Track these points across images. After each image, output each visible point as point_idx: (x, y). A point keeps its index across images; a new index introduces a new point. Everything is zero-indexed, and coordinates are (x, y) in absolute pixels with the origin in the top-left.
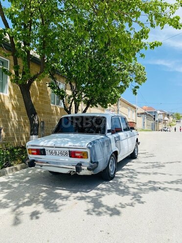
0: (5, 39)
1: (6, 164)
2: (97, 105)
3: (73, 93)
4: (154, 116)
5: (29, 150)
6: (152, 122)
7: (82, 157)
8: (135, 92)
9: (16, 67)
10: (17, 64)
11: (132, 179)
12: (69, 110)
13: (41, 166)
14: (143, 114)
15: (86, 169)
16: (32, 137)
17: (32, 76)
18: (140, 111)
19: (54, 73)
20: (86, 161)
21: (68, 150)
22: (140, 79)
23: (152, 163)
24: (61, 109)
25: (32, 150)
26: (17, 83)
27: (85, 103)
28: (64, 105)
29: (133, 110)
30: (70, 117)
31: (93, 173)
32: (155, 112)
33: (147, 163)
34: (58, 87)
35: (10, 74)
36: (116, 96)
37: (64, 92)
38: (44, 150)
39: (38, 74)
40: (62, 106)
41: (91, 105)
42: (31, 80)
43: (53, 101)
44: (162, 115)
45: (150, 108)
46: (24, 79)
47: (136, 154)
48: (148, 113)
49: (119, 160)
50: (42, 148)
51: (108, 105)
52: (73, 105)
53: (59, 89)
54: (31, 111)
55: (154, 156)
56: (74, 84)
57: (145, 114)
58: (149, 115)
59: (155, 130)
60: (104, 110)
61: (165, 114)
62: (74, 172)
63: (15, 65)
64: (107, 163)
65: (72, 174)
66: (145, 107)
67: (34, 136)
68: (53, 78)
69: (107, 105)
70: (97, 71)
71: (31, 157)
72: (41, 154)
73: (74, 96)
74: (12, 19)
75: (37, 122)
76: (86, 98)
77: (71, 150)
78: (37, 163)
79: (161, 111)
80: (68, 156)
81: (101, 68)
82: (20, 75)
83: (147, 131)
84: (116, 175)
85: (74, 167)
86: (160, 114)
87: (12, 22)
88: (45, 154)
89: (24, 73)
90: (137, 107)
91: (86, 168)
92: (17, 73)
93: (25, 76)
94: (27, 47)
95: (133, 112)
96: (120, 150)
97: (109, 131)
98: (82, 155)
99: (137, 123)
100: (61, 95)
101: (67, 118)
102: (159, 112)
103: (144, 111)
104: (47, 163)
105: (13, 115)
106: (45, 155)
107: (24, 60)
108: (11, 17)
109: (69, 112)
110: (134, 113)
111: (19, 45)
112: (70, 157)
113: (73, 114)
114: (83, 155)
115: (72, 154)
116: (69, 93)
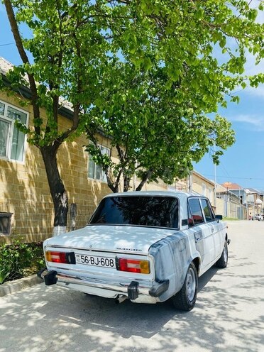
0: (23, 82)
1: (10, 275)
2: (157, 179)
3: (122, 160)
4: (241, 197)
5: (47, 253)
6: (239, 206)
7: (138, 271)
8: (216, 160)
9: (37, 120)
10: (39, 116)
11: (224, 312)
12: (114, 186)
13: (67, 283)
14: (224, 193)
15: (148, 293)
16: (56, 228)
17: (60, 133)
18: (220, 189)
19: (93, 131)
20: (147, 279)
21: (113, 256)
22: (225, 141)
23: (252, 276)
24: (102, 184)
25: (52, 253)
26: (37, 144)
27: (139, 177)
28: (108, 178)
29: (210, 187)
30: (116, 197)
31: (159, 301)
32: (243, 191)
33: (245, 277)
34: (100, 153)
35: (28, 131)
36: (189, 165)
37: (108, 160)
38: (72, 255)
39: (69, 132)
40: (105, 181)
41: (148, 180)
42: (58, 139)
43: (91, 174)
44: (253, 196)
45: (234, 185)
46: (48, 139)
47: (225, 260)
48: (232, 193)
49: (201, 273)
50: (69, 251)
51: (175, 179)
52: (122, 178)
53: (101, 155)
54: (56, 188)
55: (251, 263)
56: (122, 149)
57: (227, 193)
58: (234, 196)
59: (242, 219)
60: (166, 188)
61: (256, 195)
62: (124, 296)
63: (35, 117)
64: (183, 281)
65: (121, 300)
66: (227, 183)
67: (59, 227)
68: (93, 139)
69: (172, 179)
70: (160, 127)
71: (51, 266)
72: (67, 262)
73: (123, 165)
74: (34, 51)
75: (64, 205)
76: (141, 168)
77: (120, 256)
78: (59, 278)
79: (250, 189)
80: (115, 266)
81: (165, 123)
82: (43, 133)
83: (231, 219)
84: (197, 302)
85: (125, 289)
86: (249, 194)
87: (34, 56)
88: (73, 262)
89: (48, 130)
90: (216, 184)
91: (147, 291)
92: (38, 130)
93: (49, 134)
94: (54, 91)
95: (210, 190)
96: (203, 255)
97: (184, 222)
98: (139, 267)
99: (217, 207)
100: (103, 164)
101: (112, 198)
102: (247, 191)
103: (225, 190)
104: (77, 278)
105: (29, 193)
106: (75, 263)
107: (49, 111)
108: (32, 49)
109: (115, 190)
110: (212, 192)
111: (43, 88)
112: (118, 269)
113: (121, 193)
114: (142, 267)
115: (122, 265)
116: (116, 160)
